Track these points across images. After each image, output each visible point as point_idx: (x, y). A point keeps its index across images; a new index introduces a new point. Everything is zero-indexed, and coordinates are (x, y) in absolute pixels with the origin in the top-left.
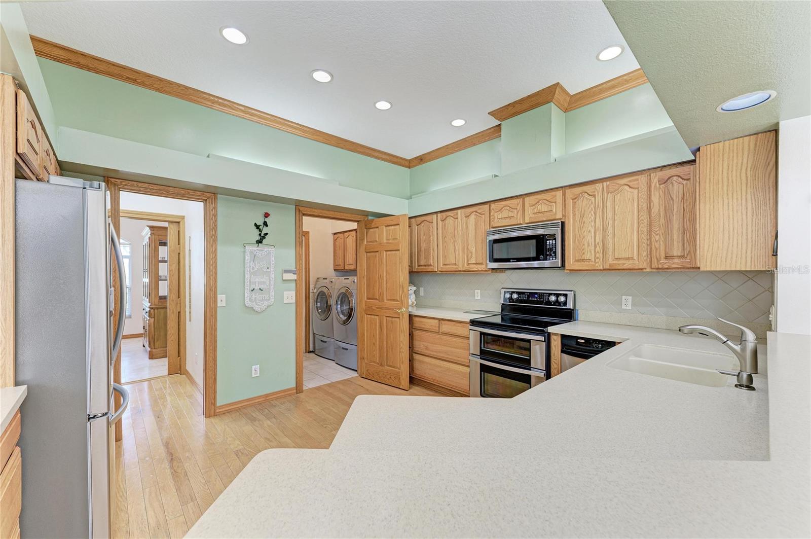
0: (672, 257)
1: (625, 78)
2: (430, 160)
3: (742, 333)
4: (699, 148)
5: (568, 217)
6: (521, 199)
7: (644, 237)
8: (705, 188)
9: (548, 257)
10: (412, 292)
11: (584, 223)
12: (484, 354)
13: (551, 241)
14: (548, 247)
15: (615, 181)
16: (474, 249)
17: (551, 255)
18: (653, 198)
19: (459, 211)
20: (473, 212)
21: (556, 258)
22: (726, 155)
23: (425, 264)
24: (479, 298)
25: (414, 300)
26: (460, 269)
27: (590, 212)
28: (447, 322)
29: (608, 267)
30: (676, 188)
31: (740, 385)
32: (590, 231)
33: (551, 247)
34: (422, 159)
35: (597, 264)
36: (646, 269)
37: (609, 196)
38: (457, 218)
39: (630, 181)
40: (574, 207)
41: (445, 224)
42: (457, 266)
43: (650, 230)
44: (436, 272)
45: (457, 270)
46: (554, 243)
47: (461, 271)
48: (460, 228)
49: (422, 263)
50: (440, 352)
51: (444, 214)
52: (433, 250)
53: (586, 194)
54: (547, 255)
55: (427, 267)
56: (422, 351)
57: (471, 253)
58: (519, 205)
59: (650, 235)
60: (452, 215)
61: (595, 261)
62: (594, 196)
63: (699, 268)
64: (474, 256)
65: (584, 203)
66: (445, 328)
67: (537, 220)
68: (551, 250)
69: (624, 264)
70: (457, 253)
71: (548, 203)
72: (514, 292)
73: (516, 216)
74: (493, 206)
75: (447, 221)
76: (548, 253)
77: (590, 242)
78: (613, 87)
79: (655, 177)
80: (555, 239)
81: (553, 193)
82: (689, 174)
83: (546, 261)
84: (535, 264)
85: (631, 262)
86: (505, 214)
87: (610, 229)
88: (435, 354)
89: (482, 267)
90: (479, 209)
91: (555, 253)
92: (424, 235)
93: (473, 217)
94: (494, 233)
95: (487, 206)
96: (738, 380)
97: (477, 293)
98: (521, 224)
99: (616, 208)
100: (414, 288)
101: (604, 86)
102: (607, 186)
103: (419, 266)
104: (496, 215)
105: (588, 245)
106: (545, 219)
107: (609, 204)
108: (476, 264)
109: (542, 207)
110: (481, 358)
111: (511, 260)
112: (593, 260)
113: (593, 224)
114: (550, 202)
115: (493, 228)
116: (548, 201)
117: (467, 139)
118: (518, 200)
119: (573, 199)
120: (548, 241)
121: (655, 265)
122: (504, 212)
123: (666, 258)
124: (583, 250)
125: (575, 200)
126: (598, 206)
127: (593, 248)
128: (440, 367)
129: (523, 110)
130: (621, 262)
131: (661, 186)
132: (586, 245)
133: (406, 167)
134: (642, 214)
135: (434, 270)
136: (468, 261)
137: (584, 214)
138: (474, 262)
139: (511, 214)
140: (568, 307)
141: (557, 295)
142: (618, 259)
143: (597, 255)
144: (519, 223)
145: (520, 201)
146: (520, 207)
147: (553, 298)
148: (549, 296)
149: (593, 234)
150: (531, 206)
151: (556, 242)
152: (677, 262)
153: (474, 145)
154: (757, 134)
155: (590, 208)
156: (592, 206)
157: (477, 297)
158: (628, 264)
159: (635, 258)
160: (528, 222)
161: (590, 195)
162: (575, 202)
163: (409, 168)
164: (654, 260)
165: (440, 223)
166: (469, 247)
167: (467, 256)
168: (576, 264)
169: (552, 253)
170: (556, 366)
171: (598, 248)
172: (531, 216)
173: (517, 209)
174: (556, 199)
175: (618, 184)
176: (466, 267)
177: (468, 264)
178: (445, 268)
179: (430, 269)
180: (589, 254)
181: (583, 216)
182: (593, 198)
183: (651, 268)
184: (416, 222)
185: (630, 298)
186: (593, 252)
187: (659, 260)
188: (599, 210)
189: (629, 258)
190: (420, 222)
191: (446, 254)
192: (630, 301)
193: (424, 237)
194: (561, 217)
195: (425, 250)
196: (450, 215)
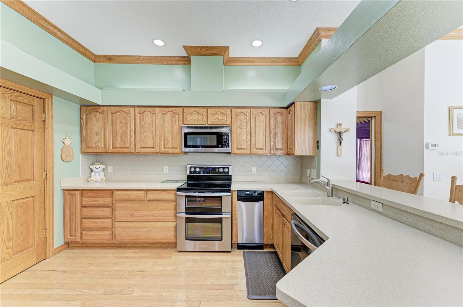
1: (254, 59)
2: (119, 62)
4: (294, 102)
5: (234, 124)
6: (206, 109)
7: (268, 139)
9: (224, 146)
10: (101, 169)
11: (242, 128)
12: (188, 210)
13: (226, 137)
14: (224, 140)
15: (256, 109)
16: (170, 138)
17: (226, 145)
18: (271, 121)
19: (157, 109)
20: (169, 112)
21: (228, 147)
22: (302, 108)
23: (122, 146)
24: (168, 172)
25: (102, 177)
26: (157, 152)
27: (245, 123)
28: (153, 192)
29: (253, 153)
30: (279, 119)
31: (344, 203)
32: (244, 133)
33: (226, 140)
34: (110, 59)
35: (248, 151)
36: (268, 154)
37: (253, 116)
38: (155, 114)
39: (262, 111)
40: (237, 119)
41: (143, 117)
42: (154, 149)
43: (270, 136)
44: (133, 153)
45: (155, 152)
46: (227, 138)
47: (158, 153)
48: (157, 122)
49: (118, 146)
50: (146, 216)
51: (142, 109)
52: (131, 136)
53: (242, 113)
54: (224, 145)
55: (123, 149)
56: (127, 218)
57: (168, 140)
58: (204, 113)
59: (270, 138)
60: (150, 111)
61: (247, 149)
62: (247, 115)
63: (294, 154)
64: (170, 142)
65: (242, 118)
66: (151, 196)
67: (216, 124)
68: (225, 142)
69: (260, 151)
70: (155, 140)
71: (222, 115)
72: (197, 167)
73: (202, 119)
74: (185, 110)
75: (146, 114)
76: (224, 144)
77: (245, 139)
78: (248, 62)
79: (273, 111)
80: (228, 136)
81: (226, 109)
82: (284, 113)
83: (223, 148)
84: (216, 150)
86: (195, 116)
87: (254, 133)
88: (142, 218)
89: (177, 151)
90: (175, 110)
91: (228, 144)
92: (121, 122)
93: (169, 115)
94: (188, 128)
95: (181, 109)
96: (344, 201)
97: (166, 168)
98: (205, 125)
99: (256, 123)
100: (104, 167)
101: (245, 59)
102: (253, 111)
103: (113, 148)
104: (187, 116)
105: (244, 141)
106: (220, 124)
107: (253, 121)
108: (172, 148)
109: (219, 116)
110: (186, 214)
111: (200, 147)
112: (246, 149)
113: (246, 129)
114: (223, 114)
115: (185, 124)
116: (222, 113)
117: (158, 58)
118: (204, 109)
119: (236, 115)
120: (224, 137)
121: (272, 152)
122: (194, 115)
123: (276, 149)
124: (241, 143)
125: (237, 116)
126: (248, 121)
127: (246, 142)
128: (147, 227)
129: (206, 53)
130: (258, 150)
131: (274, 116)
132: (243, 140)
133: (91, 60)
134: (267, 128)
135: (132, 152)
136: (165, 146)
137: (242, 124)
138: (170, 147)
139: (198, 117)
140: (230, 175)
141: (224, 168)
142: (257, 149)
143: (248, 146)
144: (204, 123)
145: (204, 110)
146: (205, 114)
147: (221, 170)
148: (219, 169)
149: (246, 135)
150: (212, 115)
151: (228, 137)
152: (279, 151)
153: (163, 64)
154: (313, 102)
155: (245, 121)
157: (166, 171)
158: (262, 152)
159: (264, 149)
160: (210, 124)
161: (244, 114)
162: (237, 117)
163: (94, 62)
164: (272, 150)
165: (138, 116)
166: (166, 136)
167: (164, 142)
168: (238, 150)
169: (226, 144)
170: (235, 209)
171: (248, 143)
172: (212, 120)
173: (203, 115)
174: (227, 113)
175: (257, 111)
176: (163, 150)
177: (165, 148)
178: (143, 150)
179: (126, 151)
180: (244, 146)
181: (241, 125)
182: (246, 116)
183: (270, 154)
184: (111, 110)
185: (255, 168)
186: (246, 145)
187: (273, 150)
188: (249, 123)
189: (261, 149)
190: (115, 111)
191: (144, 139)
192: (255, 170)
193: (121, 125)
194: (230, 124)
195: (121, 135)
196: (148, 110)
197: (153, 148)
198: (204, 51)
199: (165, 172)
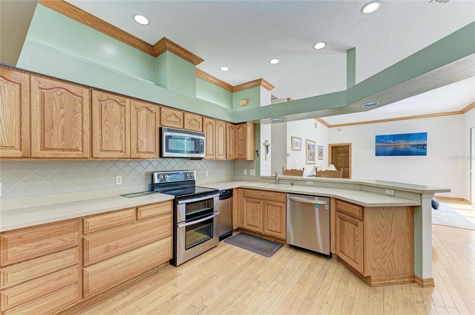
4: (247, 122)
6: (183, 113)
9: (200, 152)
11: (210, 136)
13: (202, 143)
14: (201, 146)
16: (145, 140)
17: (202, 151)
18: (227, 132)
19: (127, 100)
20: (143, 107)
21: (204, 153)
23: (64, 147)
24: (121, 183)
26: (128, 156)
27: (212, 132)
31: (292, 185)
37: (217, 127)
38: (124, 106)
39: (222, 123)
40: (207, 128)
41: (105, 106)
42: (123, 153)
43: (226, 144)
44: (87, 158)
45: (125, 157)
47: (128, 158)
48: (128, 117)
49: (55, 145)
51: (105, 95)
52: (84, 131)
53: (210, 123)
57: (142, 142)
58: (181, 116)
59: (226, 147)
60: (118, 100)
61: (213, 155)
62: (213, 125)
63: (246, 159)
64: (145, 145)
65: (210, 127)
66: (147, 212)
67: (191, 129)
70: (124, 140)
73: (179, 123)
74: (163, 109)
76: (200, 150)
82: (232, 126)
86: (173, 118)
90: (151, 107)
93: (144, 111)
94: (169, 130)
95: (158, 107)
97: (119, 179)
98: (181, 129)
99: (219, 133)
103: (43, 148)
104: (165, 116)
107: (217, 131)
108: (148, 152)
109: (194, 123)
111: (181, 152)
113: (212, 138)
116: (196, 120)
120: (200, 143)
122: (171, 117)
124: (209, 149)
125: (207, 125)
127: (212, 149)
131: (228, 129)
134: (225, 138)
136: (137, 149)
137: (210, 132)
138: (145, 151)
139: (176, 120)
142: (219, 155)
143: (214, 152)
145: (181, 113)
146: (182, 118)
147: (189, 175)
149: (212, 142)
150: (187, 120)
151: (204, 144)
155: (212, 130)
157: (119, 182)
158: (222, 158)
159: (223, 155)
160: (186, 128)
166: (140, 137)
167: (137, 145)
168: (207, 156)
169: (202, 149)
172: (188, 125)
173: (180, 118)
174: (199, 120)
175: (219, 123)
176: (135, 155)
177: (138, 152)
178: (104, 155)
179: (74, 154)
180: (211, 152)
183: (226, 159)
184: (39, 83)
187: (228, 156)
188: (214, 133)
190: (50, 87)
191: (107, 139)
192: (208, 173)
193: (62, 111)
194: (201, 131)
195: (63, 128)
196: (115, 99)
197: (121, 151)
198: (182, 53)
199: (117, 184)
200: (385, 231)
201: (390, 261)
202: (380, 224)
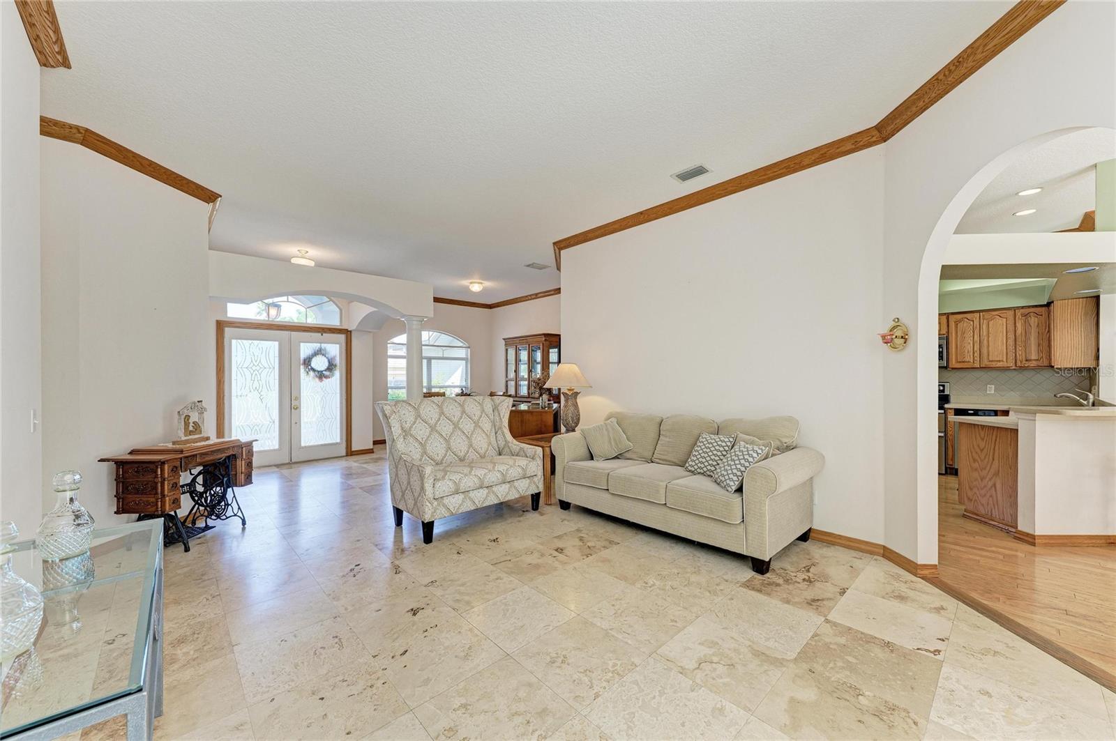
0: (1030, 360)
3: (1087, 395)
4: (1053, 301)
7: (1011, 348)
8: (1057, 324)
15: (989, 313)
18: (1017, 324)
21: (943, 360)
22: (1069, 307)
27: (969, 331)
29: (984, 366)
30: (1033, 321)
32: (969, 343)
35: (976, 364)
36: (1012, 367)
37: (985, 321)
39: (1000, 314)
40: (956, 327)
43: (1016, 344)
53: (966, 320)
59: (1016, 347)
61: (973, 362)
62: (973, 321)
63: (1053, 366)
65: (965, 325)
69: (996, 364)
77: (970, 350)
79: (1020, 312)
82: (1041, 312)
85: (1001, 363)
87: (985, 342)
99: (990, 329)
102: (983, 316)
105: (969, 352)
107: (985, 327)
113: (972, 339)
119: (955, 321)
121: (1019, 364)
123: (1026, 360)
124: (965, 355)
125: (957, 322)
126: (976, 327)
127: (972, 354)
130: (994, 363)
131: (1023, 318)
132: (966, 352)
134: (1009, 333)
140: (946, 393)
142: (992, 361)
143: (976, 359)
149: (972, 345)
152: (1033, 364)
154: (1087, 298)
155: (970, 329)
156: (971, 327)
158: (999, 364)
159: (1005, 360)
161: (969, 320)
162: (957, 324)
164: (1018, 362)
168: (959, 364)
171: (976, 354)
175: (991, 314)
180: (969, 358)
181: (963, 333)
182: (972, 323)
183: (1016, 366)
185: (993, 386)
186: (972, 356)
187: (1021, 362)
188: (977, 331)
189: (1000, 361)
192: (993, 388)
194: (945, 333)
200: (985, 457)
201: (991, 496)
202: (979, 446)
